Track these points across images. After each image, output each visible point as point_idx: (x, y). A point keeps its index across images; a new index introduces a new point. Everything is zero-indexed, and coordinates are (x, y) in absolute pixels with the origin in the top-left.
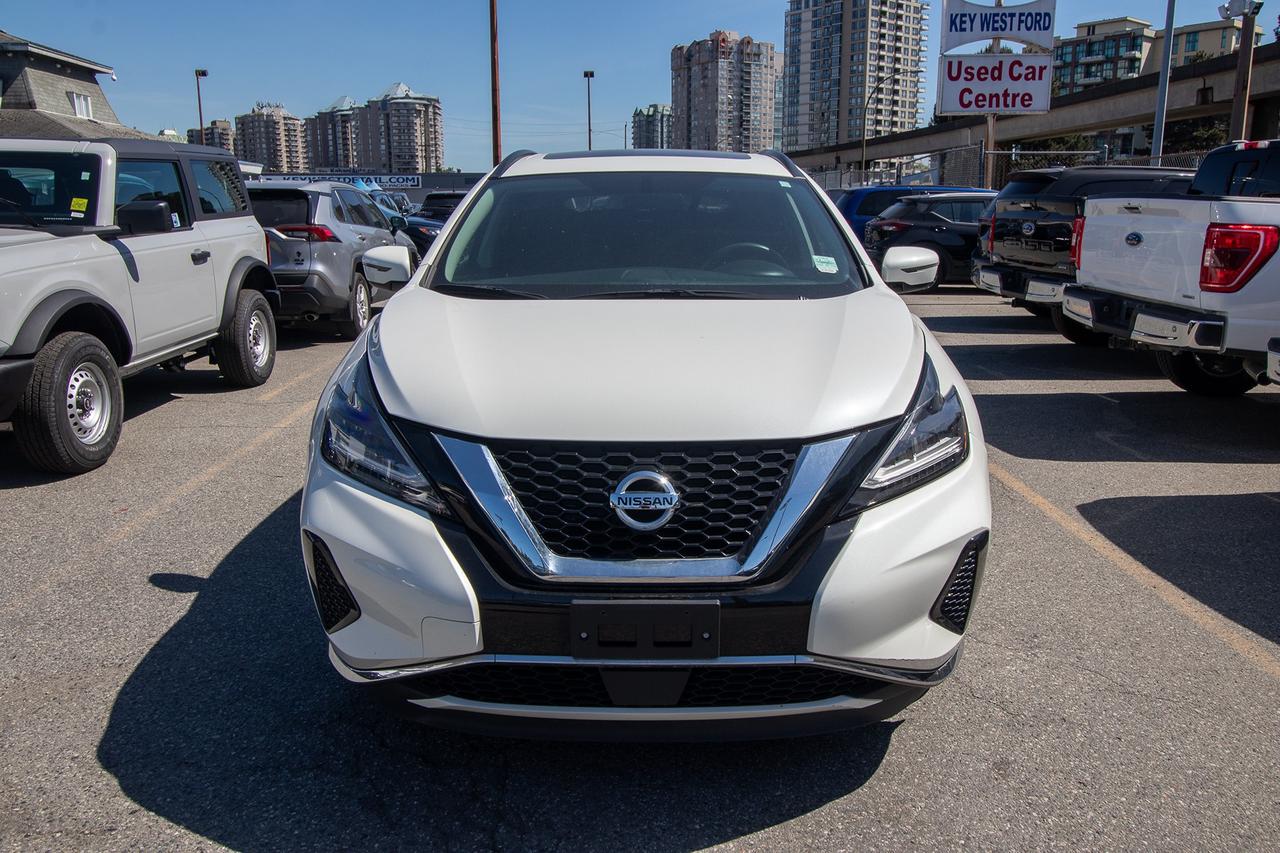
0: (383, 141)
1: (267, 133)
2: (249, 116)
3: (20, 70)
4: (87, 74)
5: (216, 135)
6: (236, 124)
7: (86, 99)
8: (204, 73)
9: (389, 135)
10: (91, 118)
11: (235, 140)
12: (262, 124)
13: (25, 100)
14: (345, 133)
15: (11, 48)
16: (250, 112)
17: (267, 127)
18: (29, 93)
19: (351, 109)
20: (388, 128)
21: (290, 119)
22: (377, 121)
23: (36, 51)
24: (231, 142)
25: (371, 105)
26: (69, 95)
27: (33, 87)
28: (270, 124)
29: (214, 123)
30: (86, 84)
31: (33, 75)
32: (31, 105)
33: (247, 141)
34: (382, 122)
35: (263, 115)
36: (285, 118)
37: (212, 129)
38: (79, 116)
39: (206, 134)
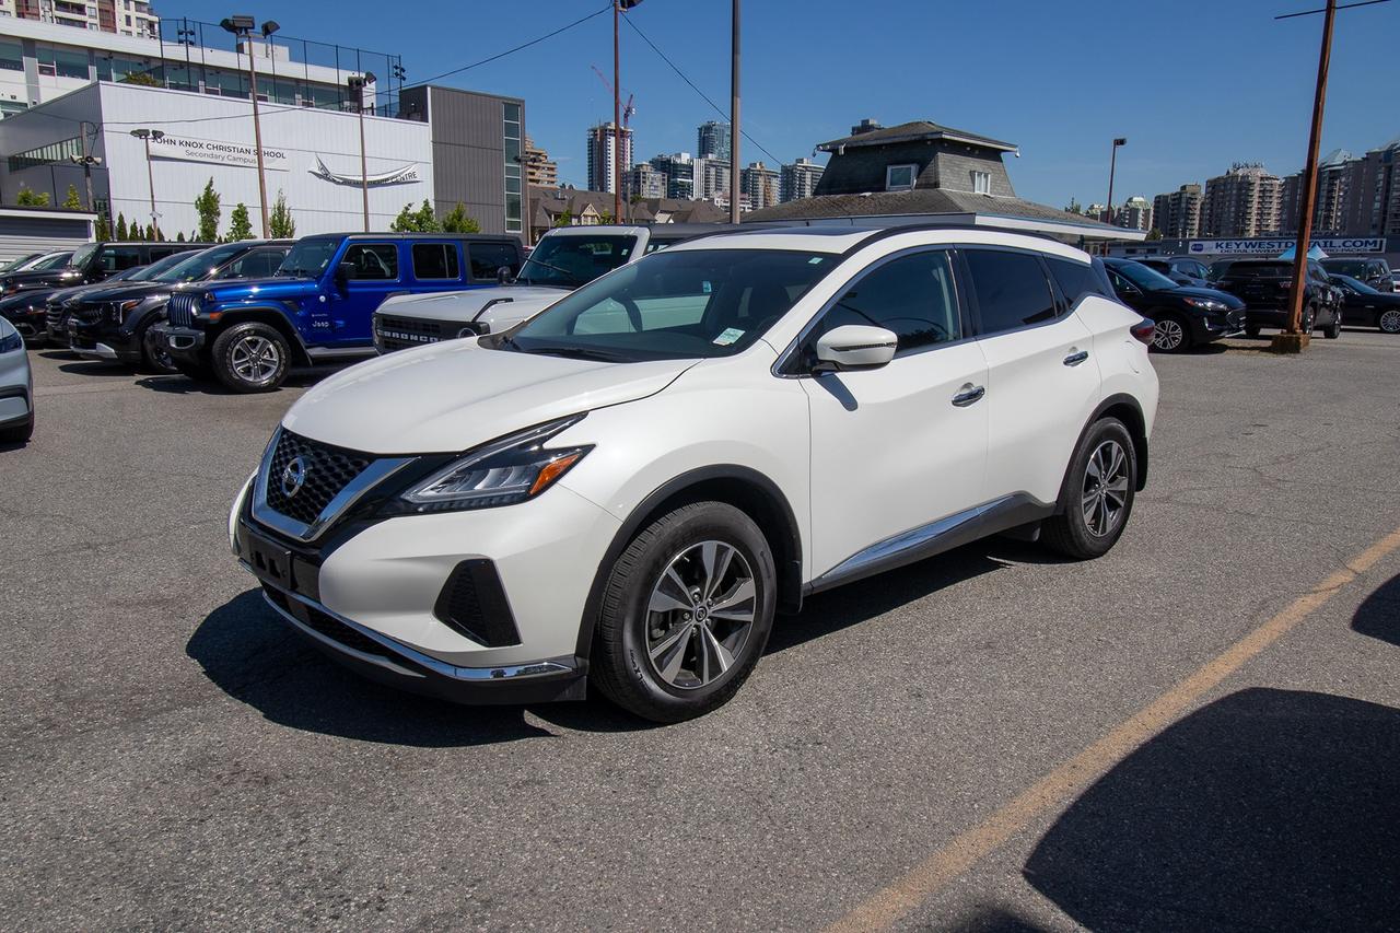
0: (1378, 198)
1: (1239, 195)
2: (1222, 178)
3: (933, 155)
4: (993, 154)
5: (1184, 200)
6: (1207, 187)
7: (986, 176)
8: (1121, 142)
9: (1388, 191)
10: (988, 194)
11: (1203, 204)
12: (1235, 186)
13: (932, 182)
14: (1331, 191)
15: (929, 137)
16: (1224, 174)
17: (1240, 189)
18: (937, 174)
19: (1345, 163)
20: (1389, 183)
21: (1268, 178)
22: (1376, 174)
23: (948, 137)
24: (1198, 207)
25: (1370, 158)
26: (972, 174)
27: (941, 169)
28: (1245, 185)
29: (1184, 188)
30: (990, 162)
31: (943, 158)
32: (936, 185)
33: (1215, 204)
34: (1381, 176)
35: (1237, 176)
36: (1262, 179)
37: (1180, 194)
38: (976, 192)
39: (1174, 200)
